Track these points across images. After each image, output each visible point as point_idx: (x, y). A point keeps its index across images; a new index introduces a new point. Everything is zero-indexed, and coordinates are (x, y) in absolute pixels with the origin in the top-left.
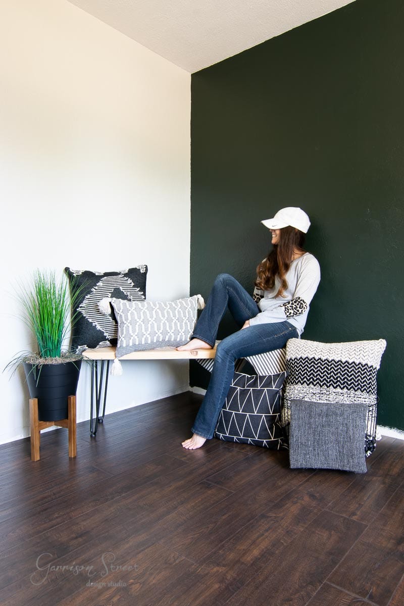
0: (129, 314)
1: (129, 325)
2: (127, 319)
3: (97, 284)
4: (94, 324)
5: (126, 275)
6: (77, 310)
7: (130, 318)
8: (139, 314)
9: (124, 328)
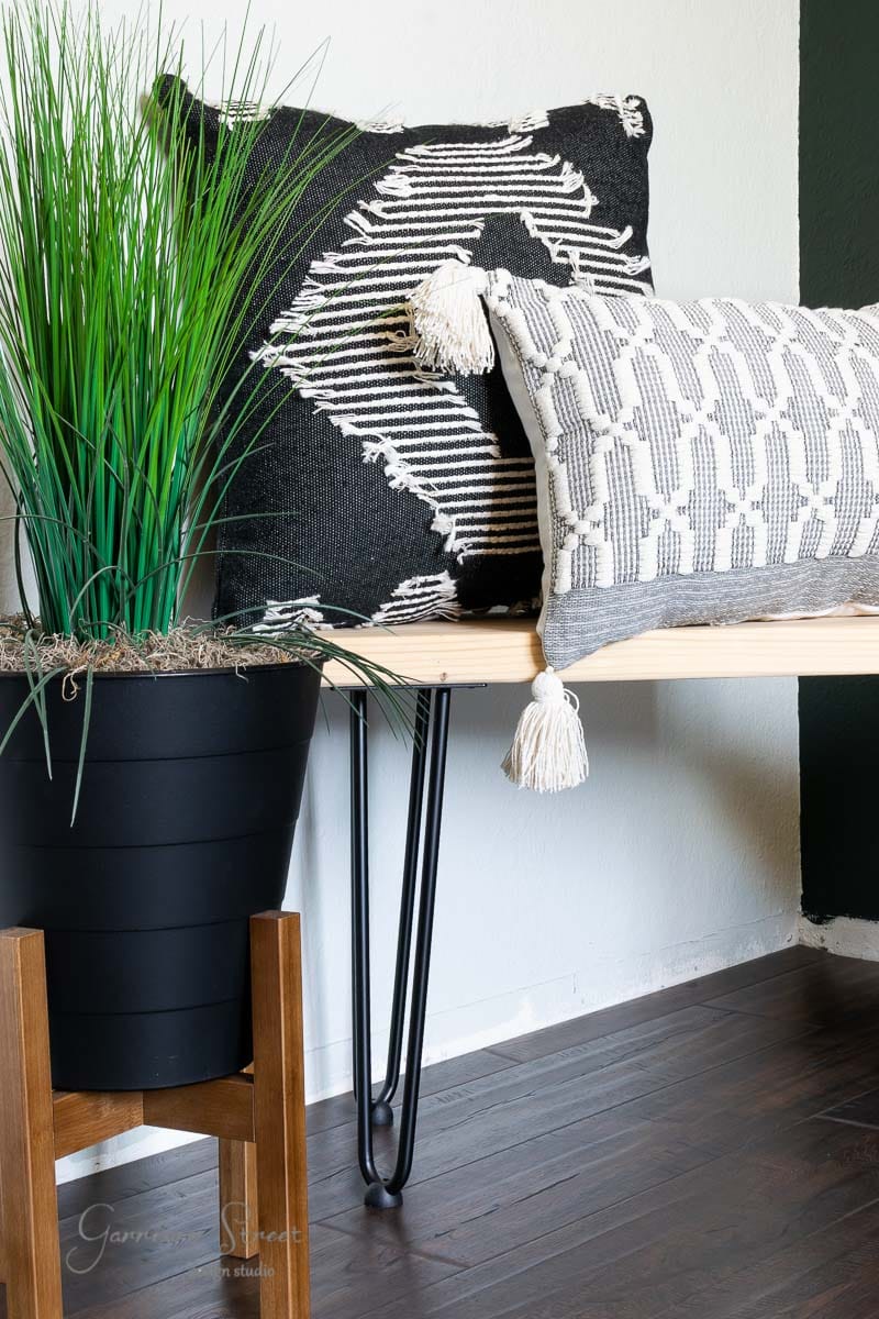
0: (623, 368)
1: (631, 437)
2: (610, 402)
3: (380, 186)
4: (370, 451)
5: (542, 140)
6: (254, 356)
7: (631, 395)
8: (686, 368)
9: (599, 463)
